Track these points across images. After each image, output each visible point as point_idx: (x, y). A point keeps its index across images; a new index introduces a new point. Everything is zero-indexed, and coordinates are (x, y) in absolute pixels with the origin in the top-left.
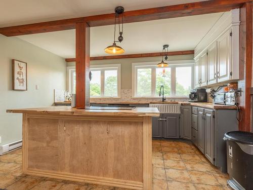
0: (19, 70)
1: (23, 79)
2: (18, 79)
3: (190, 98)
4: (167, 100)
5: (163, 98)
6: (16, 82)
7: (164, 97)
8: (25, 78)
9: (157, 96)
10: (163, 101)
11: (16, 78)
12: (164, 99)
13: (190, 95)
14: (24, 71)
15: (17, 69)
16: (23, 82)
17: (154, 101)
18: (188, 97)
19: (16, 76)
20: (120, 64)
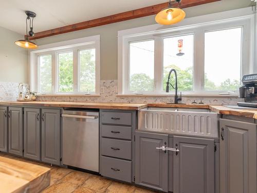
3: (243, 96)
4: (184, 101)
5: (176, 96)
7: (179, 94)
9: (162, 91)
10: (176, 103)
12: (177, 99)
13: (243, 90)
17: (159, 102)
18: (238, 94)
20: (99, 36)
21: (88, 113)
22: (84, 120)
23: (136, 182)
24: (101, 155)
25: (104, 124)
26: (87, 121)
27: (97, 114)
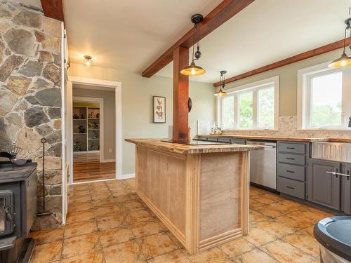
0: (158, 105)
1: (162, 113)
2: (157, 113)
6: (156, 115)
8: (163, 111)
11: (155, 112)
14: (163, 105)
15: (156, 104)
16: (161, 116)
19: (156, 110)
20: (278, 77)
21: (266, 143)
22: (262, 148)
23: (310, 200)
24: (279, 176)
25: (281, 152)
26: (265, 149)
27: (275, 144)
